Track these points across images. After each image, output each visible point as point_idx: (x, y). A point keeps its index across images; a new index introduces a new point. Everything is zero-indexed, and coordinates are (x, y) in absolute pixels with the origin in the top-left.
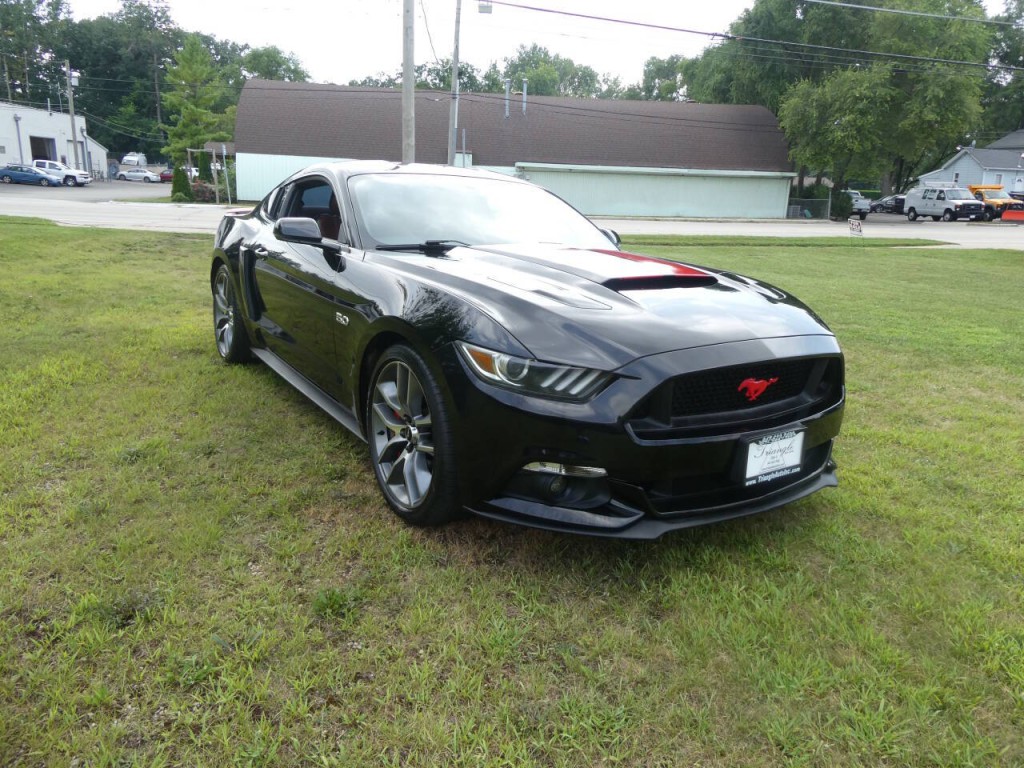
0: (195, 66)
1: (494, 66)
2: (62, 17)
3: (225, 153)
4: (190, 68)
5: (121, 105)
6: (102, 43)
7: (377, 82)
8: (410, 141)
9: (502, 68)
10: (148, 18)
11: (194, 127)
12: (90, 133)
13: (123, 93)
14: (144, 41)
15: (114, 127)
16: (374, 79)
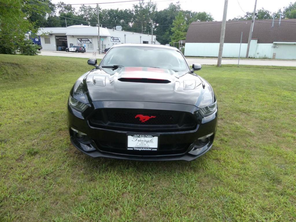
0: (180, 20)
1: (280, 10)
2: (155, 11)
3: (182, 43)
4: (179, 21)
5: (166, 32)
6: (163, 16)
7: (237, 19)
8: (223, 37)
9: (282, 10)
10: (175, 8)
11: (178, 36)
12: (157, 39)
13: (166, 29)
14: (173, 15)
15: (163, 38)
16: (236, 18)
